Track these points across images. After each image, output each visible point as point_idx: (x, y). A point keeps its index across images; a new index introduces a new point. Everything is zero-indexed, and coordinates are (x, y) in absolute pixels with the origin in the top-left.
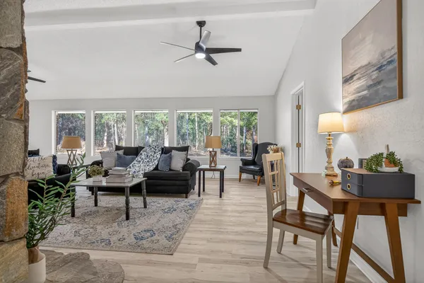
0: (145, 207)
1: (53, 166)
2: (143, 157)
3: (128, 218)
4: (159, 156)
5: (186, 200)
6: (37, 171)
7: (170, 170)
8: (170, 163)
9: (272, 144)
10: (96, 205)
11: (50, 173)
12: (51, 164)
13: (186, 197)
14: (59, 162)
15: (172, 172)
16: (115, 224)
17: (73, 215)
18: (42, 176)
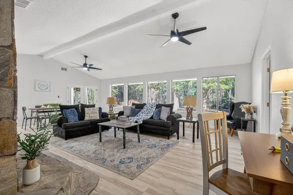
0: (139, 142)
1: (99, 113)
2: (145, 110)
3: (124, 148)
4: (154, 110)
5: (167, 140)
6: (91, 115)
7: (160, 119)
8: (160, 115)
9: (247, 103)
10: (115, 136)
11: (97, 117)
12: (98, 112)
13: (168, 139)
14: (103, 111)
15: (160, 121)
16: (116, 150)
17: (101, 141)
18: (93, 118)
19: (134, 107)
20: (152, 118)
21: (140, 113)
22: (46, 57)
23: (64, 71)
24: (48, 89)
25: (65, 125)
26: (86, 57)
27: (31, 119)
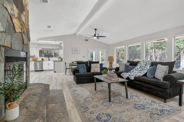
2: (138, 67)
3: (110, 101)
4: (148, 68)
6: (94, 69)
7: (154, 77)
11: (98, 70)
12: (99, 67)
13: (165, 102)
15: (155, 79)
16: (102, 101)
17: (96, 89)
18: (96, 71)
19: (128, 64)
20: (145, 75)
21: (134, 69)
22: (77, 35)
23: (87, 41)
24: (78, 53)
25: (76, 74)
26: (96, 30)
27: (69, 69)
